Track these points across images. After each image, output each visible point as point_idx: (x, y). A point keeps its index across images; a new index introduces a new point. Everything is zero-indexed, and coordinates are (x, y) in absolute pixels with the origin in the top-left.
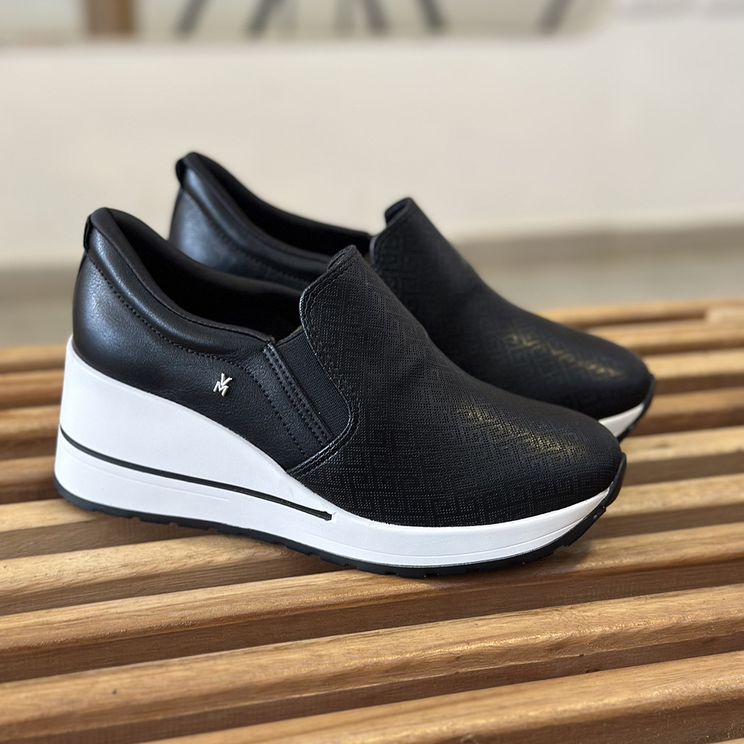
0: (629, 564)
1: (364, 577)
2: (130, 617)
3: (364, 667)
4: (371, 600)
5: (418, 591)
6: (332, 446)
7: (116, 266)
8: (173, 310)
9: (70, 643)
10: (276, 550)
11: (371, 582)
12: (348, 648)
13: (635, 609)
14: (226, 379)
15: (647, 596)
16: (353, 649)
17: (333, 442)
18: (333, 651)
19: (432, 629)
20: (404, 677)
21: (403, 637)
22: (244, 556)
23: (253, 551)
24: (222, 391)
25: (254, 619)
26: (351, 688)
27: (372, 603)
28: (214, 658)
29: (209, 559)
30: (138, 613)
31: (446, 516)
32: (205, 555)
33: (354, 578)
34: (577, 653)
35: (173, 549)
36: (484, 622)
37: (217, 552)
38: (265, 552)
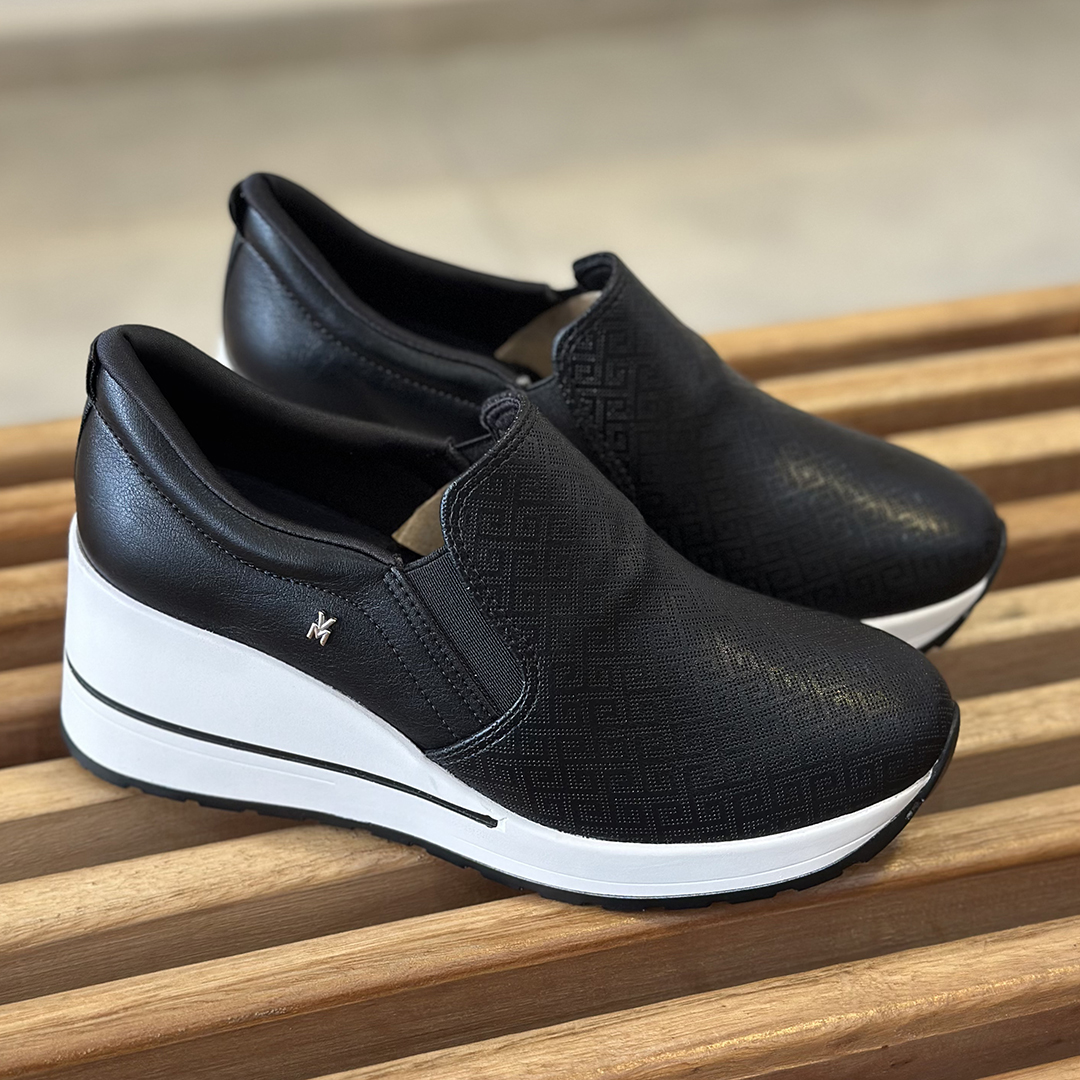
2: (191, 1004)
4: (560, 952)
9: (100, 1054)
10: (412, 853)
13: (968, 965)
14: (327, 619)
15: (986, 936)
16: (535, 1064)
18: (504, 1068)
21: (612, 1037)
22: (363, 865)
24: (321, 637)
27: (562, 957)
29: (309, 874)
34: (879, 1044)
35: (252, 856)
36: (735, 1002)
37: (320, 861)
38: (394, 857)
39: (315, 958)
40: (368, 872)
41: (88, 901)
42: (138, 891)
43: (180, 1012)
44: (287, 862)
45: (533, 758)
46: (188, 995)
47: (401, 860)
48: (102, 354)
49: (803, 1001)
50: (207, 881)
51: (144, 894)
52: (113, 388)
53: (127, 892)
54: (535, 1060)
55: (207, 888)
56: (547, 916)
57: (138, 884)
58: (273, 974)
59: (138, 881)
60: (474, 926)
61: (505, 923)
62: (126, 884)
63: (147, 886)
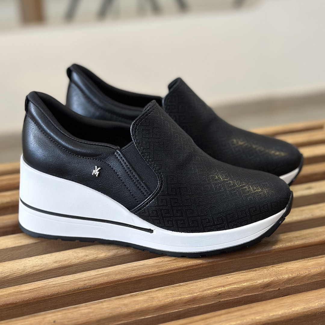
0: (298, 244)
1: (171, 259)
2: (59, 286)
3: (174, 302)
4: (175, 270)
5: (198, 264)
6: (151, 197)
7: (41, 118)
8: (70, 137)
9: (31, 300)
10: (128, 250)
11: (174, 261)
12: (166, 293)
13: (303, 265)
14: (98, 168)
15: (308, 258)
16: (169, 293)
17: (151, 195)
18: (159, 295)
19: (206, 281)
20: (195, 305)
21: (192, 286)
22: (113, 254)
23: (117, 251)
24: (96, 174)
25: (120, 283)
26: (169, 312)
27: (176, 271)
28: (102, 302)
29: (96, 256)
30: (63, 284)
31: (209, 226)
32: (94, 254)
33: (166, 260)
34: (277, 288)
35: (78, 252)
36: (231, 276)
37: (99, 253)
38: (122, 251)
39: (98, 273)
41: (27, 265)
42: (43, 262)
43: (55, 288)
44: (89, 253)
45: (163, 206)
47: (124, 252)
49: (252, 275)
50: (64, 259)
56: (170, 261)
58: (85, 277)
60: (148, 264)
61: (157, 263)
62: (39, 261)
63: (45, 260)
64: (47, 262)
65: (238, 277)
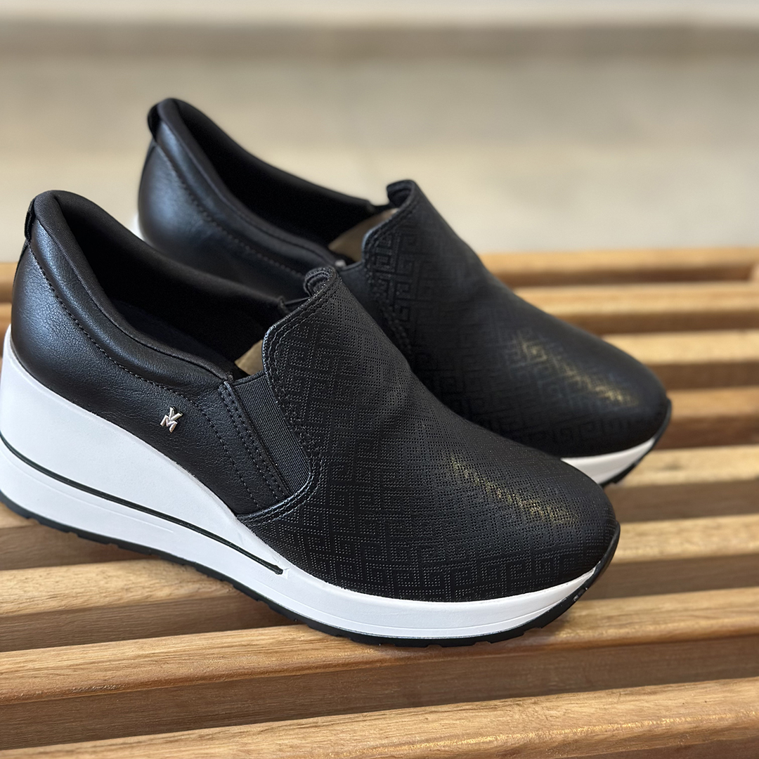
2: (47, 676)
5: (371, 660)
6: (287, 503)
10: (223, 587)
12: (280, 742)
13: (605, 709)
14: (176, 414)
17: (289, 499)
24: (170, 425)
31: (409, 588)
36: (435, 716)
37: (157, 585)
38: (210, 588)
39: (141, 653)
40: (190, 596)
42: (25, 591)
43: (38, 680)
44: (133, 583)
45: (311, 527)
46: (47, 668)
47: (215, 590)
48: (37, 209)
49: (485, 721)
50: (74, 591)
51: (29, 594)
52: (42, 233)
53: (17, 591)
54: (286, 742)
55: (74, 595)
56: (311, 642)
57: (26, 587)
58: (110, 661)
59: (27, 585)
60: (258, 643)
61: (280, 643)
62: (17, 586)
63: (31, 589)
64: (36, 594)
65: (452, 722)
